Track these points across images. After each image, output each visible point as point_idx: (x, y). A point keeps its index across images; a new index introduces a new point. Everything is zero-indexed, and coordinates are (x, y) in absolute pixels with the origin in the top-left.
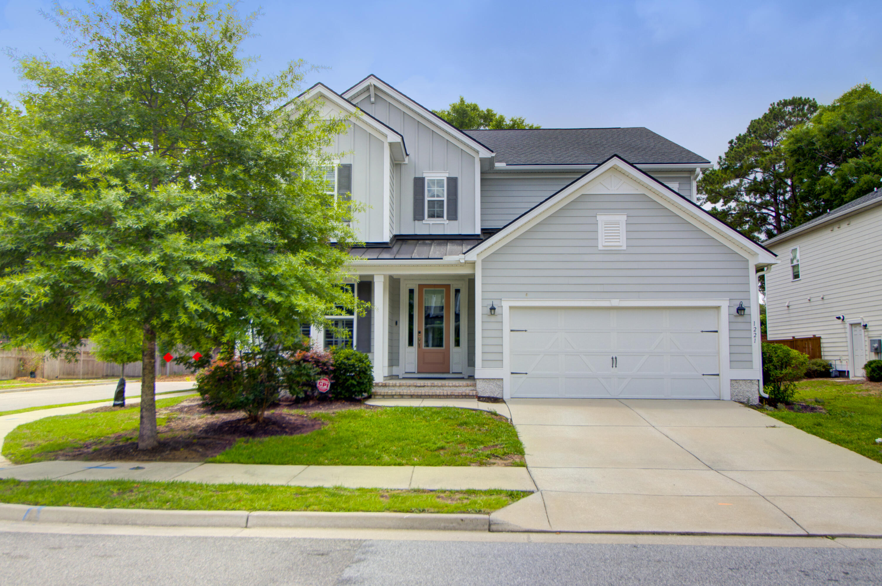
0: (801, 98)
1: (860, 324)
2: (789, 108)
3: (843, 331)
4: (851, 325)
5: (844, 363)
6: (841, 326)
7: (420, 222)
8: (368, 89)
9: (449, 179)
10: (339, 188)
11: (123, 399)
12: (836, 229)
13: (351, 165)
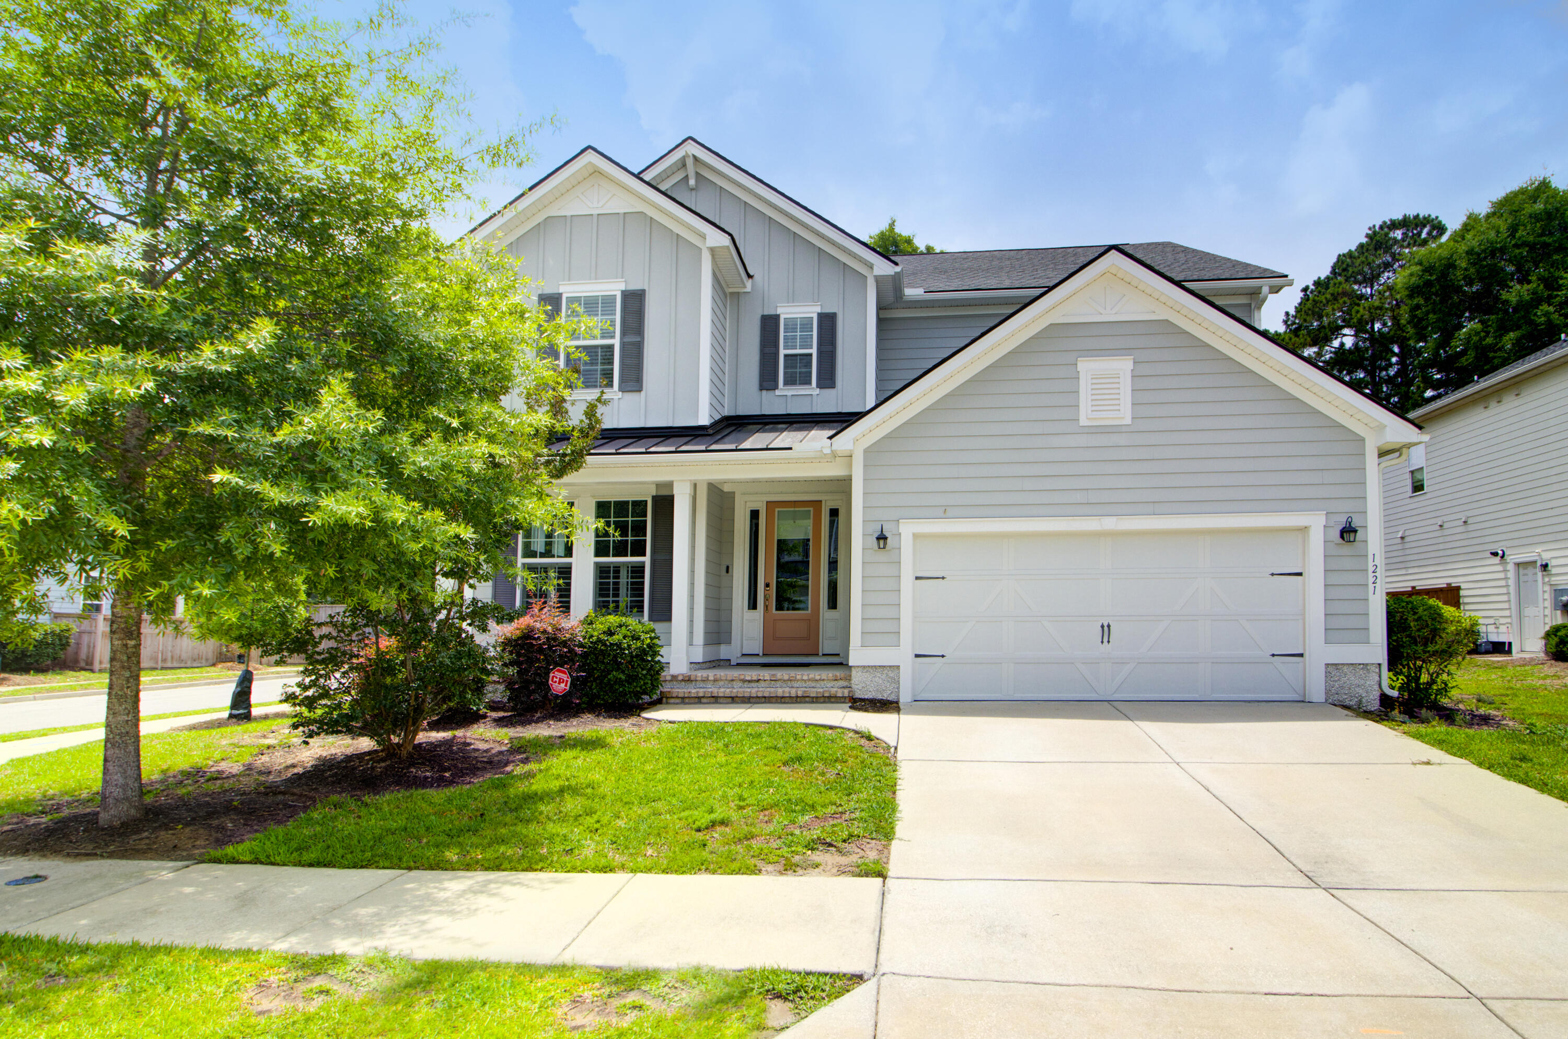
0: (1418, 215)
1: (1535, 562)
2: (1398, 234)
3: (1502, 575)
4: (1518, 565)
5: (1503, 629)
6: (1500, 568)
7: (771, 393)
8: (683, 163)
9: (821, 316)
10: (624, 333)
11: (249, 706)
12: (1493, 404)
13: (644, 291)
